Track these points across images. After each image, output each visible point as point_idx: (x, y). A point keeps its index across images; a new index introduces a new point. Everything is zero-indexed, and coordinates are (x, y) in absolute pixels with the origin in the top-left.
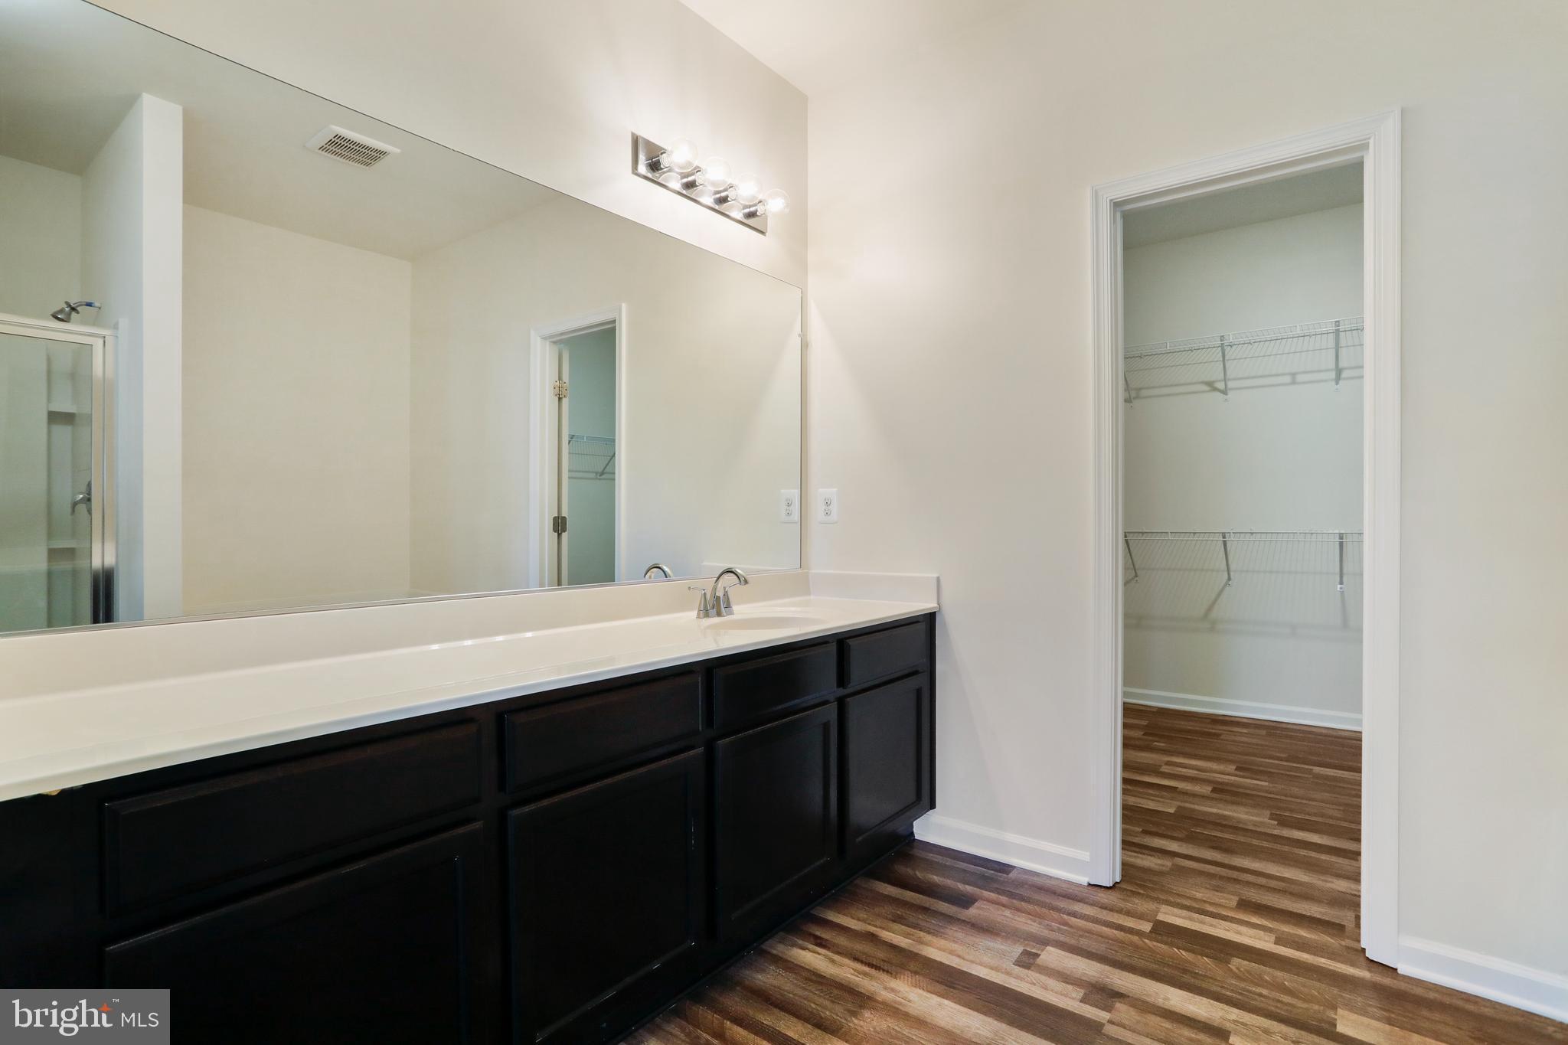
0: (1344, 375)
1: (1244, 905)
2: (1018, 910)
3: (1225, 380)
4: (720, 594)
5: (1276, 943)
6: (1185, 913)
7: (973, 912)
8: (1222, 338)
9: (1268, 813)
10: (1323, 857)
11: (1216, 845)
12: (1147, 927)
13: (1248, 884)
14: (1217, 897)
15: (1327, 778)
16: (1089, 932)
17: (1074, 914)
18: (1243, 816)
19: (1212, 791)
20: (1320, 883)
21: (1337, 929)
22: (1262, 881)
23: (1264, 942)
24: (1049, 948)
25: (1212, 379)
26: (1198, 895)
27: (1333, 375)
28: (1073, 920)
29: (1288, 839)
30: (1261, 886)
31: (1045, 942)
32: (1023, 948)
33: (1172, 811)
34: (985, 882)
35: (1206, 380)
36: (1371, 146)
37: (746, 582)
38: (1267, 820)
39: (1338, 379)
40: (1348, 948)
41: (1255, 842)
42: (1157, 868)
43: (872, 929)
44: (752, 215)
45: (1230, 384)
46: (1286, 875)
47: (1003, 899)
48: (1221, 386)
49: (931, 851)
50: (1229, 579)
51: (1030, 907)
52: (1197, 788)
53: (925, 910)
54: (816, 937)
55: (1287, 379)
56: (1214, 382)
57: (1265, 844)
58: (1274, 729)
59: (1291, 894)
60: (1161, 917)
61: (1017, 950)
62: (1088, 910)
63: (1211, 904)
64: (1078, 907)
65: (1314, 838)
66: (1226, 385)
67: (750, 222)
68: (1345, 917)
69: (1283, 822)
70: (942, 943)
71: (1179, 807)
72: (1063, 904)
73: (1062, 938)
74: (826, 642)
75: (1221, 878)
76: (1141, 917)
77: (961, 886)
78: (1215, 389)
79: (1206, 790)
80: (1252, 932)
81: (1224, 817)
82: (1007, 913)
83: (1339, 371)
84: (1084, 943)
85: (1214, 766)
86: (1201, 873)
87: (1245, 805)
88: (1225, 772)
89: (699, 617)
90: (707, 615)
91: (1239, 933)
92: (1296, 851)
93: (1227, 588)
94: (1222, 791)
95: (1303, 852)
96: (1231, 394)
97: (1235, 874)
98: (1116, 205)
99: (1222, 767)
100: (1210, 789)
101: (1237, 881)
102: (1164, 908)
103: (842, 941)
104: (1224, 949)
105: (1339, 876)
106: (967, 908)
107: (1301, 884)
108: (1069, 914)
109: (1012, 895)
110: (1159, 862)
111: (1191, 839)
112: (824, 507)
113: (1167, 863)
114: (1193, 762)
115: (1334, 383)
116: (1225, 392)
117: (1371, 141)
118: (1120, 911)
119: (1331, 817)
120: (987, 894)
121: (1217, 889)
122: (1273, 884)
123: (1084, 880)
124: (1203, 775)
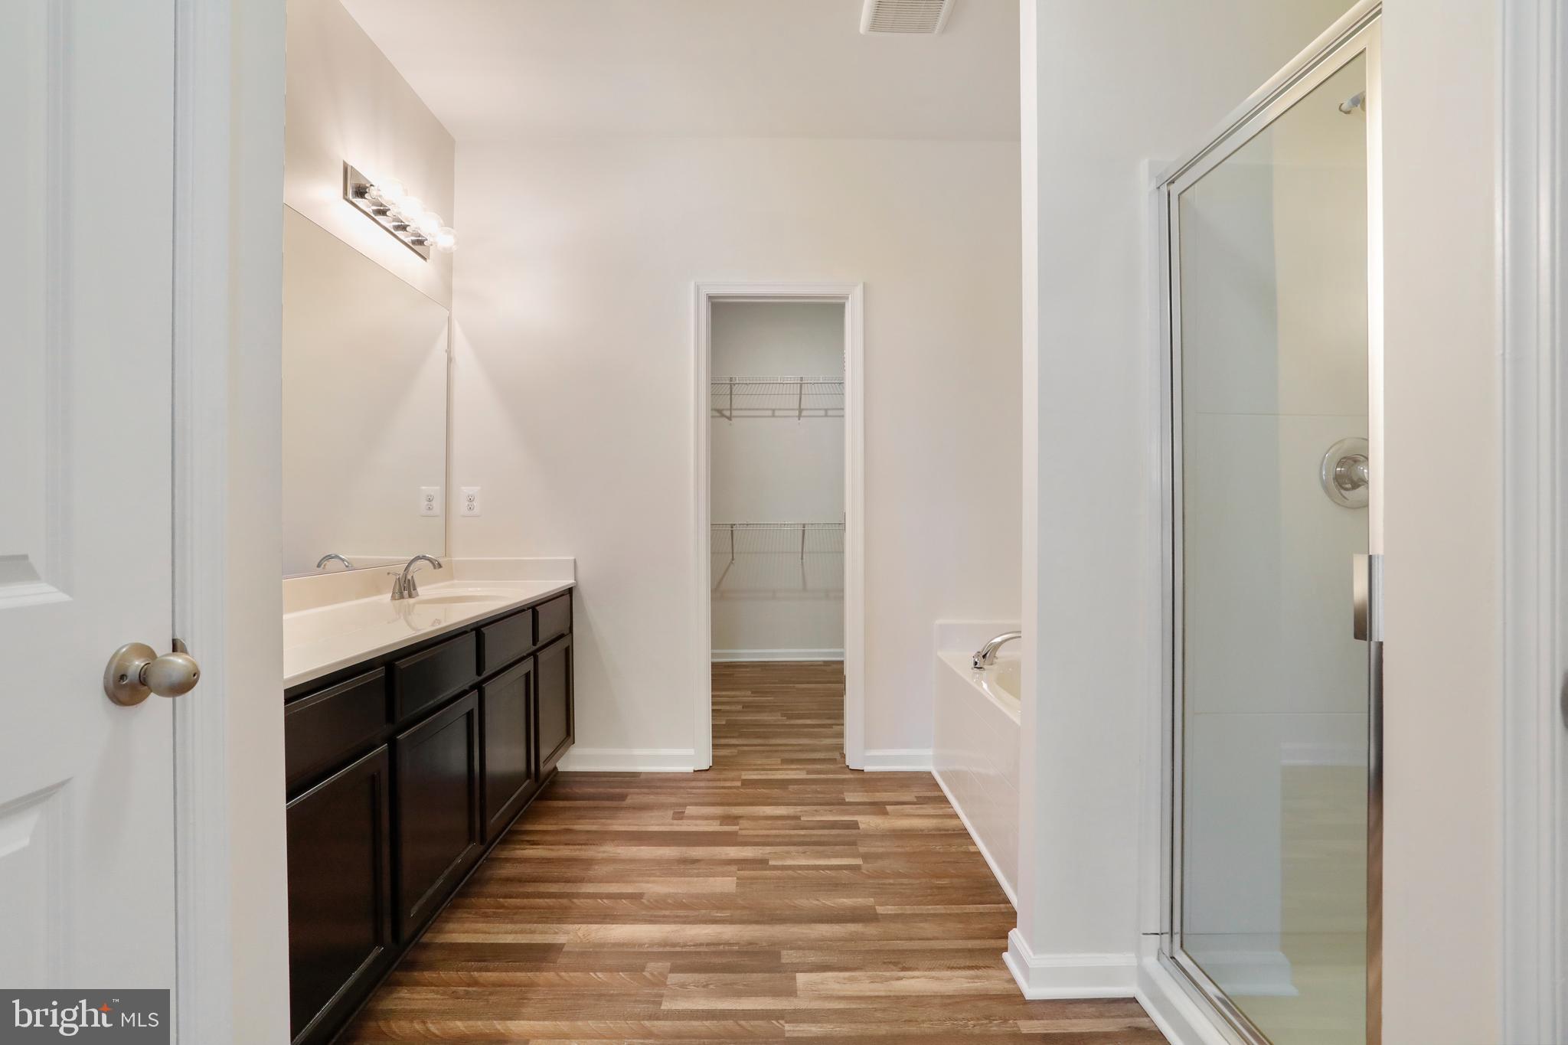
0: (804, 413)
1: (785, 761)
2: (657, 794)
3: (731, 410)
4: (409, 577)
5: (807, 774)
6: (756, 772)
7: (629, 801)
8: (731, 379)
9: (779, 714)
10: (816, 730)
11: (758, 736)
12: (739, 784)
13: (782, 751)
14: (768, 761)
15: (804, 689)
16: (707, 794)
17: (694, 788)
18: (766, 718)
19: (743, 708)
20: (818, 743)
21: (833, 761)
22: (790, 748)
23: (802, 775)
24: (688, 807)
25: (722, 408)
26: (759, 762)
27: (797, 413)
28: (694, 791)
29: (797, 725)
30: (790, 751)
31: (685, 805)
32: (672, 812)
33: (724, 723)
34: (629, 785)
35: (718, 408)
36: (850, 298)
37: (440, 566)
38: (780, 718)
39: (799, 417)
40: (841, 767)
41: (778, 730)
42: (730, 754)
43: (566, 827)
44: (420, 242)
45: (734, 413)
46: (801, 743)
47: (646, 790)
48: (727, 413)
49: (577, 776)
50: (733, 559)
51: (664, 790)
52: (733, 708)
53: (596, 808)
54: (528, 841)
55: (769, 413)
56: (723, 410)
57: (782, 730)
58: (765, 666)
59: (806, 751)
60: (744, 777)
61: (670, 813)
62: (702, 784)
63: (768, 765)
64: (694, 784)
65: (809, 722)
66: (731, 413)
67: (416, 248)
68: (837, 755)
69: (790, 717)
70: (620, 821)
71: (727, 720)
72: (684, 784)
73: (692, 801)
74: (524, 610)
75: (768, 751)
76: (733, 780)
77: (612, 790)
78: (723, 416)
79: (740, 707)
80: (794, 772)
81: (756, 720)
82: (652, 797)
83: (800, 410)
84: (706, 800)
85: (737, 693)
86: (755, 752)
87: (765, 712)
88: (746, 696)
89: (393, 598)
90: (402, 597)
91: (787, 774)
92: (802, 730)
93: (732, 566)
94: (748, 707)
95: (806, 730)
96: (733, 419)
97: (774, 748)
98: (710, 298)
99: (743, 693)
100: (741, 707)
101: (776, 751)
102: (743, 773)
103: (549, 838)
104: (784, 784)
105: (826, 737)
106: (624, 800)
107: (809, 745)
108: (690, 788)
109: (649, 787)
110: (729, 751)
111: (741, 736)
112: (467, 503)
113: (734, 751)
114: (724, 693)
115: (797, 419)
116: (730, 418)
117: (850, 296)
118: (719, 780)
119: (813, 710)
120: (632, 790)
121: (767, 757)
122: (796, 748)
123: (690, 769)
124: (735, 699)
